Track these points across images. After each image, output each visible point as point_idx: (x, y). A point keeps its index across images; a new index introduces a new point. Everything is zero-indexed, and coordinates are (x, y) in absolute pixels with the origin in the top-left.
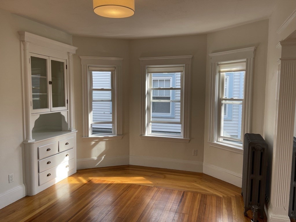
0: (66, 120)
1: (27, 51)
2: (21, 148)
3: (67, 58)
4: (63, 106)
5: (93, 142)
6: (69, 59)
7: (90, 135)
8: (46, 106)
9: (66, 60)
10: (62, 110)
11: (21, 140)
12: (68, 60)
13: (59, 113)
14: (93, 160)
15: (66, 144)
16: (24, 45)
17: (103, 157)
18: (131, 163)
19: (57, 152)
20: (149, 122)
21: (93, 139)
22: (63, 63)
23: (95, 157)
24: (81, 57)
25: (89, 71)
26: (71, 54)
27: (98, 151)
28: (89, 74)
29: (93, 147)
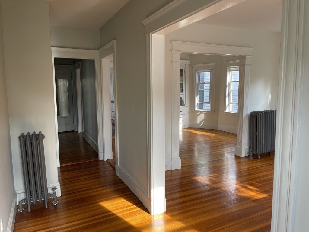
0: (183, 100)
3: (185, 67)
4: (181, 92)
5: (198, 113)
6: (186, 67)
7: (196, 109)
9: (184, 68)
14: (197, 124)
17: (203, 123)
18: (219, 129)
20: (229, 103)
21: (198, 111)
22: (183, 70)
23: (198, 122)
24: (192, 65)
25: (197, 72)
26: (187, 65)
27: (200, 118)
28: (197, 74)
29: (198, 116)
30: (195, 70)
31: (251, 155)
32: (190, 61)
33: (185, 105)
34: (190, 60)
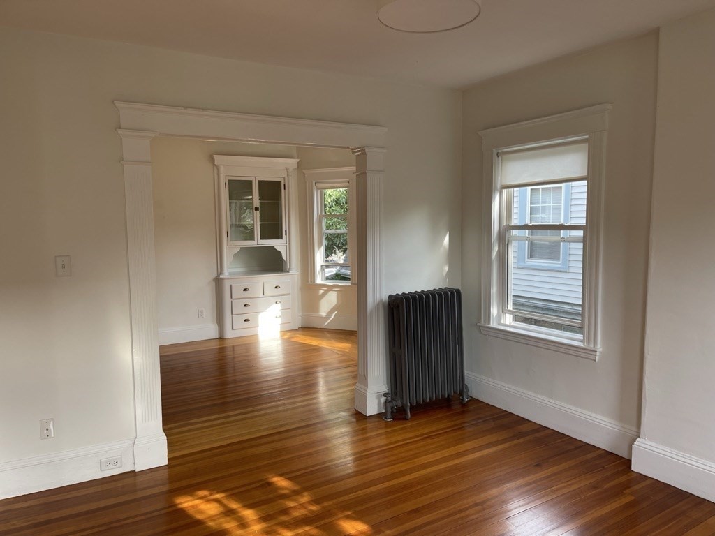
0: (284, 257)
1: (222, 176)
2: (214, 283)
3: (286, 176)
4: (278, 238)
5: (321, 292)
6: (288, 175)
7: (319, 281)
8: (252, 238)
9: (284, 178)
10: (278, 245)
11: (215, 275)
12: (286, 178)
13: (273, 247)
14: (321, 317)
15: (276, 287)
16: (218, 170)
17: (334, 315)
19: (261, 295)
21: (321, 286)
22: (280, 182)
23: (323, 313)
24: (304, 171)
25: (318, 189)
26: (291, 170)
27: (328, 304)
28: (317, 194)
29: (321, 299)
30: (312, 182)
31: (389, 410)
32: (298, 160)
33: (288, 272)
34: (298, 158)
